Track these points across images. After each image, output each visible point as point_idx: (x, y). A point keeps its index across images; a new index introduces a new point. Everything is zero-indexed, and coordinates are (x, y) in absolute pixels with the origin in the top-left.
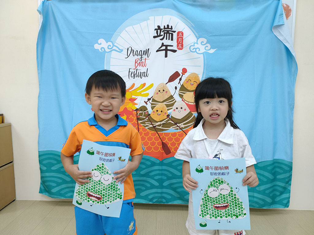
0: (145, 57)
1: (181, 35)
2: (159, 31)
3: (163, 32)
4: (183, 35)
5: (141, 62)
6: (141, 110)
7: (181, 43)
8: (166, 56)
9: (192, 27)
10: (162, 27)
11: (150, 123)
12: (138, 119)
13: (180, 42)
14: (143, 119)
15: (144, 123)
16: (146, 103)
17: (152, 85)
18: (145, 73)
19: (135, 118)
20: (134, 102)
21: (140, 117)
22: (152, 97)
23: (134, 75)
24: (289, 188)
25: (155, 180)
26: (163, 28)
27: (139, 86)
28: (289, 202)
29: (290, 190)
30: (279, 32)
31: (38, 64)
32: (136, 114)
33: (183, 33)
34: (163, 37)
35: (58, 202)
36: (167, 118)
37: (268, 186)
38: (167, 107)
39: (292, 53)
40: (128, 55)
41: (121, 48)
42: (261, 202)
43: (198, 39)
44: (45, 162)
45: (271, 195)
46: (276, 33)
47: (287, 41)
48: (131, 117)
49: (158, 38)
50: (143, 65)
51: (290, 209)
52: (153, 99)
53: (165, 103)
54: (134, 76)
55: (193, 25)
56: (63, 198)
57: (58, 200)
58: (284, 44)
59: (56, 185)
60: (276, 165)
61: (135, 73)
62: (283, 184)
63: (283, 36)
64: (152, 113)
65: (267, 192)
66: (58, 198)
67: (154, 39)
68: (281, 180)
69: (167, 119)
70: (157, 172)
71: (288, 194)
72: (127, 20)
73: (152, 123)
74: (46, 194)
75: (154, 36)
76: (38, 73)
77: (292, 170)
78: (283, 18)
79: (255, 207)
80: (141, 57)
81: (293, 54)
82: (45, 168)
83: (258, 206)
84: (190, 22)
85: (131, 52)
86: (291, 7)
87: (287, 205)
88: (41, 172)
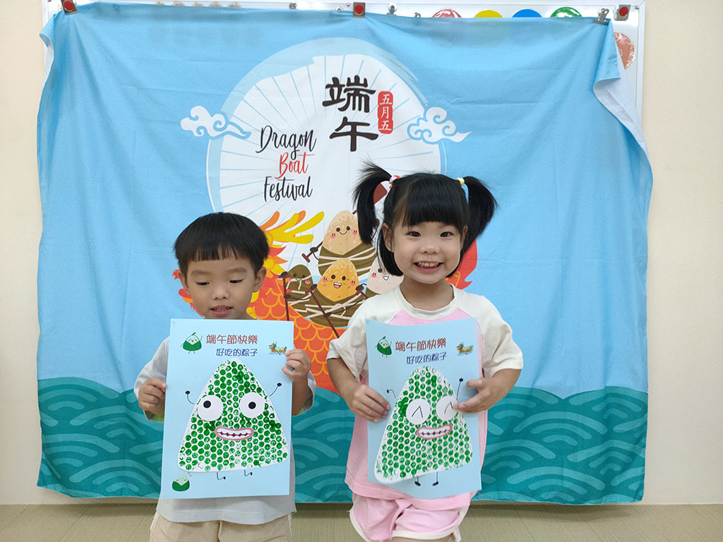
0: (302, 149)
1: (388, 99)
2: (336, 90)
3: (345, 92)
4: (391, 100)
5: (293, 161)
6: (295, 276)
7: (387, 117)
8: (353, 148)
9: (414, 81)
10: (343, 81)
11: (317, 306)
12: (288, 297)
13: (386, 115)
14: (300, 297)
15: (301, 306)
16: (306, 258)
17: (320, 217)
18: (303, 186)
19: (279, 295)
20: (278, 256)
21: (293, 291)
22: (321, 244)
23: (278, 192)
24: (641, 455)
25: (331, 444)
26: (345, 83)
27: (289, 218)
28: (643, 487)
29: (644, 459)
30: (610, 95)
31: (41, 165)
32: (283, 285)
33: (391, 95)
34: (345, 102)
35: (88, 505)
36: (357, 294)
37: (596, 450)
38: (357, 267)
39: (640, 143)
40: (264, 146)
41: (245, 128)
42: (580, 490)
43: (426, 109)
44: (54, 407)
45: (602, 472)
46: (603, 99)
47: (628, 116)
48: (271, 292)
49: (335, 105)
50: (298, 170)
51: (646, 504)
52: (323, 248)
53: (351, 258)
54: (278, 194)
55: (416, 79)
56: (99, 496)
57: (87, 503)
58: (621, 121)
59: (82, 464)
60: (611, 400)
61: (280, 188)
62: (626, 446)
63: (619, 104)
64: (320, 282)
65: (593, 465)
66: (87, 496)
67: (324, 107)
68: (622, 436)
69: (357, 297)
70: (335, 425)
71: (639, 469)
72: (261, 64)
73: (320, 306)
74: (55, 489)
75: (324, 100)
76: (41, 188)
77: (647, 412)
78: (616, 65)
79: (566, 502)
80: (295, 151)
81: (642, 145)
82: (53, 423)
83: (573, 500)
84: (407, 70)
85: (270, 137)
86: (633, 41)
87: (638, 495)
88: (42, 434)
